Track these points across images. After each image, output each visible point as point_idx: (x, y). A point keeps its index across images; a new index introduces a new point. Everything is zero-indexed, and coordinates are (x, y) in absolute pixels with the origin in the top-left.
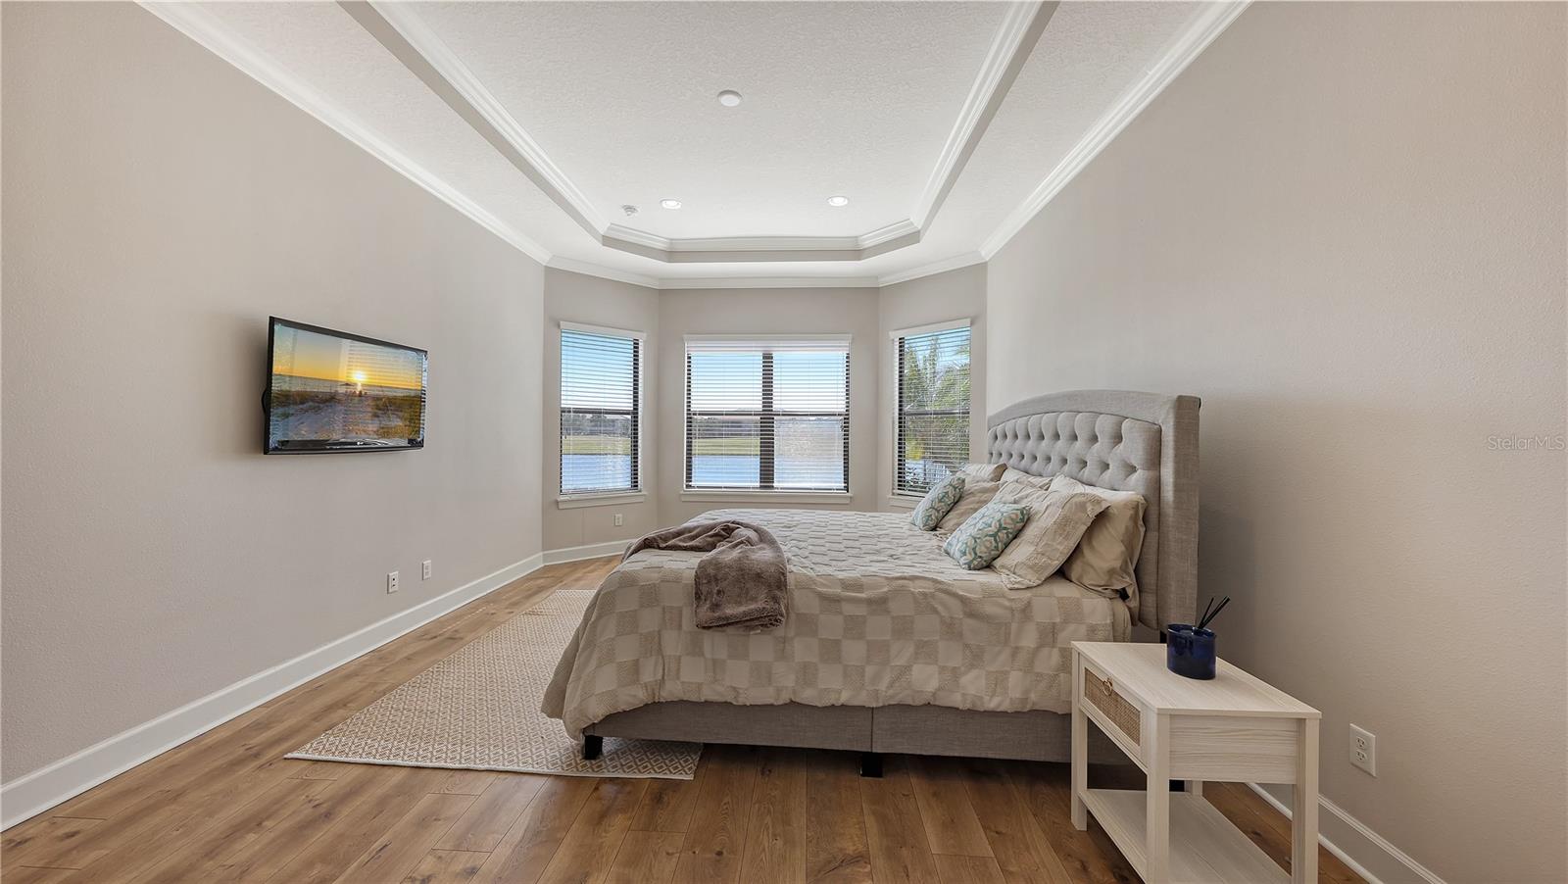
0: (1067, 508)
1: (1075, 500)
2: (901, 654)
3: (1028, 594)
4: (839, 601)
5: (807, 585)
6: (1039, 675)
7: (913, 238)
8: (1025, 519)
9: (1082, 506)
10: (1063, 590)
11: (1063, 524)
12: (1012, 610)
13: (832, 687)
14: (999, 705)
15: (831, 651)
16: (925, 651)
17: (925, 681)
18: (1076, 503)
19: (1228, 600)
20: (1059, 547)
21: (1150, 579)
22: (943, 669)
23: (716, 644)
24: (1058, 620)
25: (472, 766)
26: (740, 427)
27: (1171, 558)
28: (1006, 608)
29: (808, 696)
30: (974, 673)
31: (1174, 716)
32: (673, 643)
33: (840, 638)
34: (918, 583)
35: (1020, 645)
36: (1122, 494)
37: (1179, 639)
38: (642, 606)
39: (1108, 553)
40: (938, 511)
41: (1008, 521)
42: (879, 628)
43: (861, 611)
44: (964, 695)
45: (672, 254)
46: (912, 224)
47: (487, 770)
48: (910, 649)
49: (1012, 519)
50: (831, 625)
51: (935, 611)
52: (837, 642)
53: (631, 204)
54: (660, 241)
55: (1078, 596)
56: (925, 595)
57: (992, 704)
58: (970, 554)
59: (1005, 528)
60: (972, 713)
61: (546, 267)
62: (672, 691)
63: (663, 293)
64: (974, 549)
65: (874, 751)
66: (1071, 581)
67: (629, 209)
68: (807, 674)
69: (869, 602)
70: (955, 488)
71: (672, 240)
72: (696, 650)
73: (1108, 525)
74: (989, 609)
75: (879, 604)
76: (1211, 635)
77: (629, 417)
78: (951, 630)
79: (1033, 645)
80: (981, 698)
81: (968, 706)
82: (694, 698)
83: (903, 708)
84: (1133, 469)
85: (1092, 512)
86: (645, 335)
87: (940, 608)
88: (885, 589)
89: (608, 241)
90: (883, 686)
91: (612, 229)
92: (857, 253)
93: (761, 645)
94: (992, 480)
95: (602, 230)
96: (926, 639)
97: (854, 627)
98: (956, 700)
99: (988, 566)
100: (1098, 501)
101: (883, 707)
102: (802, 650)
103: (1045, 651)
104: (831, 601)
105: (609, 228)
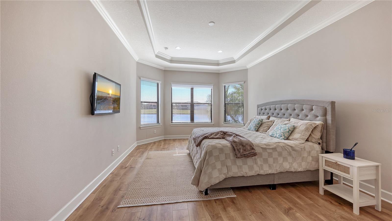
0: (307, 125)
1: (309, 123)
2: (281, 160)
3: (303, 145)
4: (266, 149)
5: (258, 146)
6: (309, 162)
7: (234, 62)
8: (294, 128)
9: (311, 125)
10: (309, 144)
11: (307, 129)
12: (301, 149)
13: (266, 170)
14: (301, 170)
15: (266, 161)
16: (285, 159)
17: (287, 166)
18: (309, 124)
19: (358, 143)
20: (307, 134)
21: (325, 140)
22: (289, 163)
23: (239, 162)
24: (310, 150)
25: (178, 201)
26: (187, 107)
27: (331, 135)
28: (300, 148)
29: (262, 172)
30: (295, 163)
31: (359, 168)
32: (229, 163)
33: (267, 158)
34: (280, 143)
35: (304, 156)
36: (319, 122)
37: (347, 152)
38: (220, 153)
39: (317, 135)
40: (258, 127)
41: (291, 128)
42: (275, 155)
43: (271, 151)
44: (294, 168)
45: (172, 61)
46: (234, 58)
47: (183, 202)
48: (282, 159)
49: (292, 128)
50: (265, 155)
51: (286, 150)
52: (267, 159)
53: (167, 47)
54: (169, 57)
55: (312, 144)
56: (283, 146)
57: (300, 170)
58: (283, 136)
59: (290, 130)
60: (295, 172)
61: (137, 62)
62: (231, 174)
63: (165, 71)
64: (284, 135)
65: (274, 184)
66: (309, 141)
67: (166, 48)
68: (261, 167)
69: (272, 149)
70: (261, 121)
71: (172, 57)
72: (234, 163)
73: (316, 128)
74: (297, 149)
75: (274, 149)
76: (354, 151)
77: (156, 104)
78: (290, 154)
79: (307, 156)
80: (297, 169)
81: (295, 171)
82: (236, 176)
83: (281, 173)
84: (317, 117)
85: (314, 126)
86: (161, 82)
87: (287, 149)
88: (275, 146)
89: (157, 56)
90: (278, 168)
91: (159, 53)
92: (218, 64)
93: (250, 161)
94: (267, 119)
95: (156, 53)
96: (285, 156)
97: (270, 155)
98: (293, 170)
99: (287, 139)
100: (315, 124)
101: (278, 173)
102: (259, 161)
103: (309, 157)
104: (264, 149)
105: (158, 53)
